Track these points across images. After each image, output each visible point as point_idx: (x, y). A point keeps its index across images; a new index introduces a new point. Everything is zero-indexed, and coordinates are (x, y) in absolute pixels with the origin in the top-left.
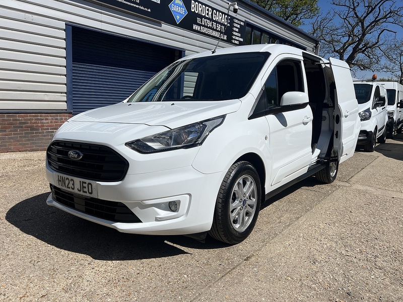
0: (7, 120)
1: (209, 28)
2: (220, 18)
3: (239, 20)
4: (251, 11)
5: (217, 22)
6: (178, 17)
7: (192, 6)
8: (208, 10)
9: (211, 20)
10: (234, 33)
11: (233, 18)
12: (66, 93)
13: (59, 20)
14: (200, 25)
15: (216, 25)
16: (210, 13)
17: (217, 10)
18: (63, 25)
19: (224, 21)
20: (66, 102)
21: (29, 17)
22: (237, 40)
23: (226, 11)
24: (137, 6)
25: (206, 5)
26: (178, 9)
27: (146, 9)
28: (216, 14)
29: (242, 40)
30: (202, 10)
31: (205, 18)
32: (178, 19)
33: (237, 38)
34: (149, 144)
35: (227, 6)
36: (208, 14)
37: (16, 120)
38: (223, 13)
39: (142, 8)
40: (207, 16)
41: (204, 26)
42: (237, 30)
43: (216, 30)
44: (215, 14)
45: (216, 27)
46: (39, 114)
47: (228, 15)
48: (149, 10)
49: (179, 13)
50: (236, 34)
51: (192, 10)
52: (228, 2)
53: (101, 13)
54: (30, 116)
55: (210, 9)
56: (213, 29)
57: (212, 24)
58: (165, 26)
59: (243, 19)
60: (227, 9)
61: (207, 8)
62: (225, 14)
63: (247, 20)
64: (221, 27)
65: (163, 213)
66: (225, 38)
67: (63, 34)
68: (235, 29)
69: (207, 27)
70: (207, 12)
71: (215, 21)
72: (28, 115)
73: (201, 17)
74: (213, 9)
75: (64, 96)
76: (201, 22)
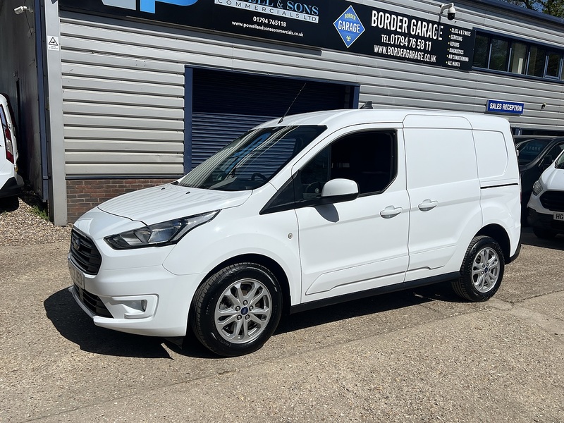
0: (112, 187)
1: (404, 47)
2: (424, 30)
3: (460, 28)
4: (486, 11)
5: (417, 37)
6: (349, 38)
7: (373, 18)
8: (401, 21)
9: (408, 35)
10: (451, 50)
11: (448, 27)
12: (183, 153)
13: (177, 62)
14: (386, 45)
15: (416, 42)
16: (405, 25)
17: (418, 19)
18: (181, 68)
19: (431, 34)
20: (183, 164)
21: (141, 63)
22: (456, 61)
23: (436, 18)
24: (283, 32)
25: (397, 14)
26: (349, 26)
27: (297, 34)
28: (416, 26)
29: (466, 59)
30: (390, 23)
31: (396, 32)
32: (349, 40)
33: (457, 58)
34: (126, 240)
35: (438, 10)
36: (401, 27)
37: (122, 187)
38: (428, 22)
39: (290, 33)
40: (398, 30)
41: (394, 45)
42: (457, 45)
43: (416, 50)
44: (414, 25)
45: (417, 45)
46: (149, 180)
47: (439, 24)
48: (302, 35)
49: (350, 32)
50: (455, 51)
51: (373, 25)
52: (440, 3)
53: (232, 47)
54: (139, 182)
55: (405, 19)
56: (411, 49)
57: (409, 41)
58: (326, 53)
59: (470, 26)
60: (439, 15)
61: (400, 18)
62: (433, 23)
63: (477, 26)
64: (425, 45)
65: (132, 311)
66: (434, 59)
67: (181, 79)
68: (452, 44)
69: (399, 46)
70: (399, 24)
71: (414, 36)
72: (137, 180)
73: (389, 32)
74: (410, 18)
75: (181, 157)
76: (389, 40)
